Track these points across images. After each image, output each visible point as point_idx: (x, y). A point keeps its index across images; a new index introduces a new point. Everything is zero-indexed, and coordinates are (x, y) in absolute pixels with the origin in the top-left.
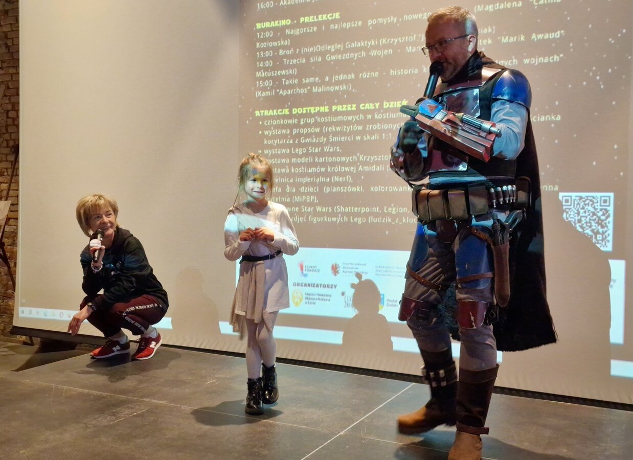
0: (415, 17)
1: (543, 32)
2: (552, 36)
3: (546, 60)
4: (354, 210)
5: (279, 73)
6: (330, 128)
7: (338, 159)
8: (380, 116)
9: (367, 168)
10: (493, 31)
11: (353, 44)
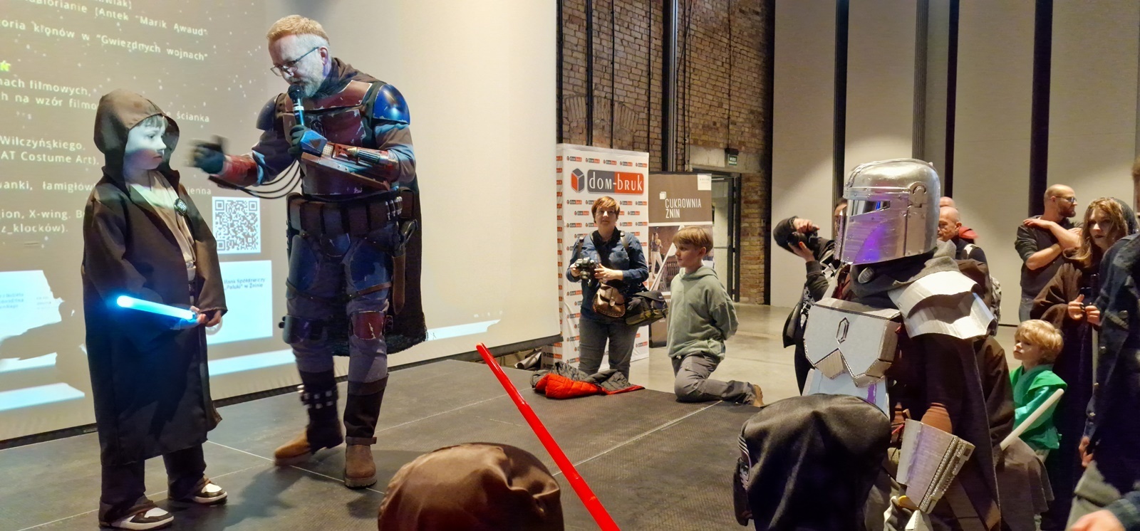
1: (185, 25)
2: (195, 32)
3: (191, 56)
10: (129, 7)
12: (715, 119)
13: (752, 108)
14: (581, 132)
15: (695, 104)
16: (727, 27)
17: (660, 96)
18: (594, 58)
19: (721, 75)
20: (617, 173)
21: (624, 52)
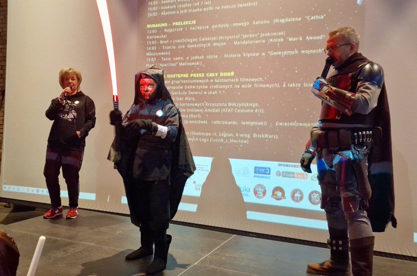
0: (240, 24)
1: (313, 35)
2: (318, 38)
3: (314, 52)
4: (202, 134)
5: (160, 54)
6: (189, 87)
7: (193, 105)
8: (218, 81)
9: (210, 110)
10: (284, 34)
11: (203, 39)
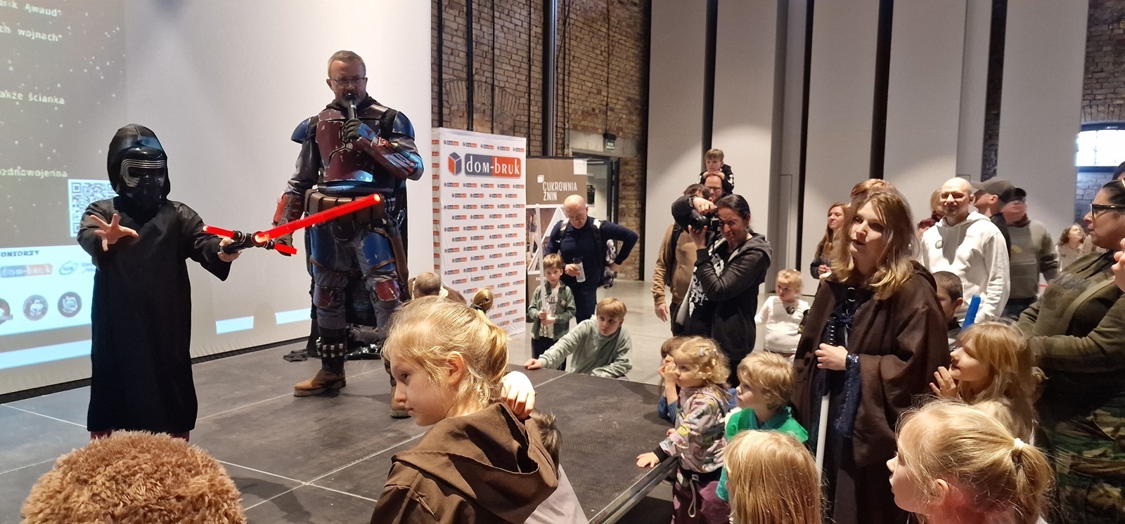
1: (40, 6)
2: (49, 12)
3: (44, 37)
12: (594, 106)
13: (630, 95)
14: (461, 114)
15: (575, 91)
16: (606, 17)
17: (540, 82)
18: (474, 44)
19: (600, 63)
20: (495, 157)
21: (504, 38)
